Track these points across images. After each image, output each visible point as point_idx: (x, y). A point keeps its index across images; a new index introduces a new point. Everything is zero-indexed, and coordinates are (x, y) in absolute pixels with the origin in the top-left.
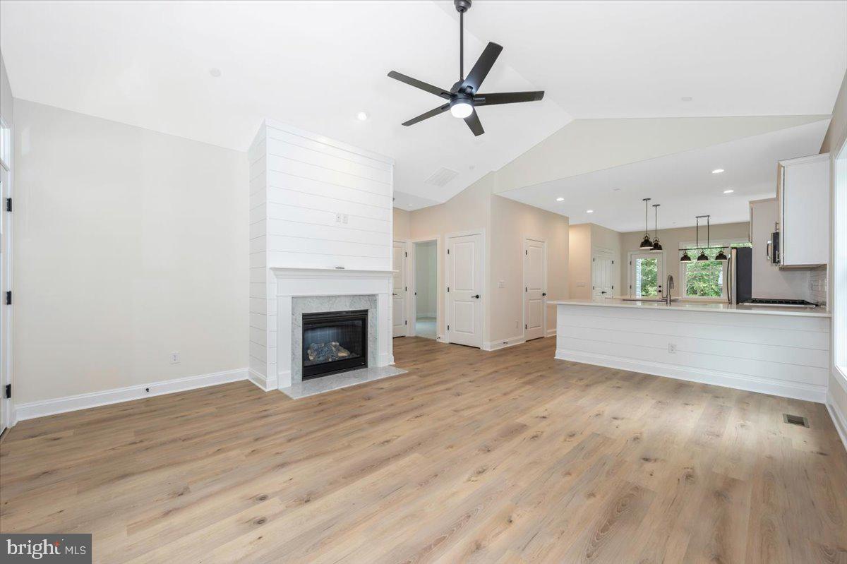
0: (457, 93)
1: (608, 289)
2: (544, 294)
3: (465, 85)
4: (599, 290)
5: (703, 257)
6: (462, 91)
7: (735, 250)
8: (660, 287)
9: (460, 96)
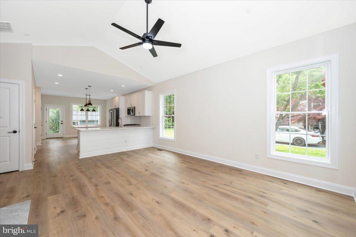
0: (145, 38)
3: (149, 35)
6: (147, 37)
7: (115, 109)
9: (147, 39)
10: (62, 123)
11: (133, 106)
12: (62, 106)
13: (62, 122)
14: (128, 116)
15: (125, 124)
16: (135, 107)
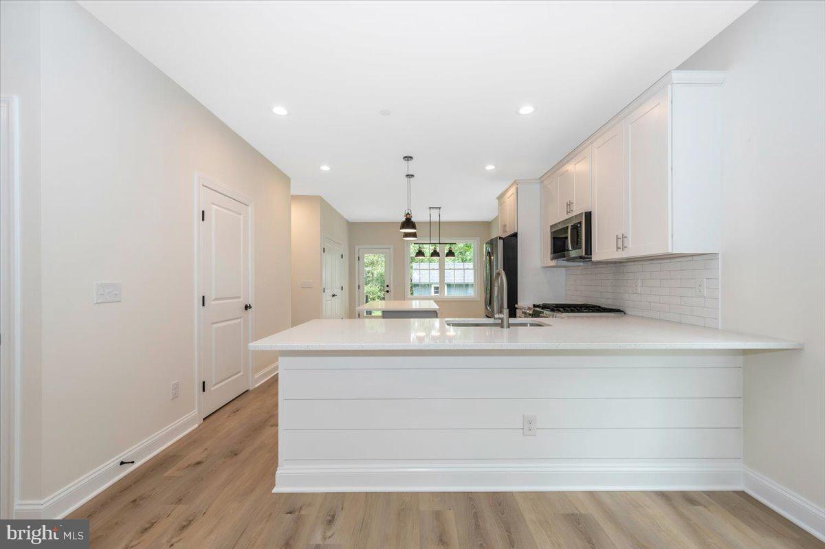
1: (337, 291)
2: (247, 307)
4: (329, 292)
5: (435, 254)
7: (502, 241)
8: (388, 286)
10: (388, 291)
11: (578, 209)
12: (387, 246)
13: (387, 289)
14: (553, 263)
15: (541, 303)
16: (589, 215)
